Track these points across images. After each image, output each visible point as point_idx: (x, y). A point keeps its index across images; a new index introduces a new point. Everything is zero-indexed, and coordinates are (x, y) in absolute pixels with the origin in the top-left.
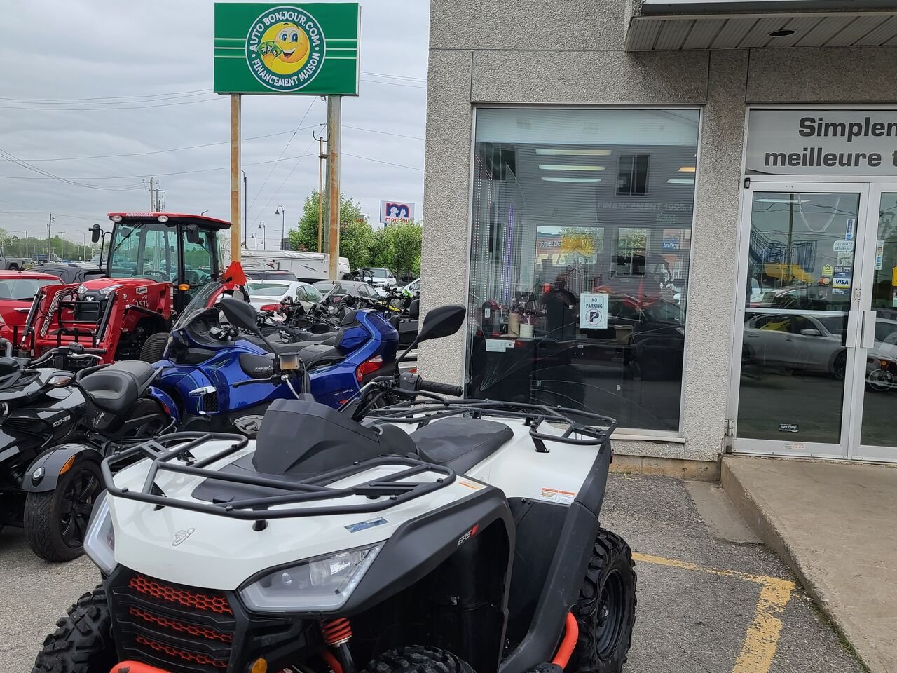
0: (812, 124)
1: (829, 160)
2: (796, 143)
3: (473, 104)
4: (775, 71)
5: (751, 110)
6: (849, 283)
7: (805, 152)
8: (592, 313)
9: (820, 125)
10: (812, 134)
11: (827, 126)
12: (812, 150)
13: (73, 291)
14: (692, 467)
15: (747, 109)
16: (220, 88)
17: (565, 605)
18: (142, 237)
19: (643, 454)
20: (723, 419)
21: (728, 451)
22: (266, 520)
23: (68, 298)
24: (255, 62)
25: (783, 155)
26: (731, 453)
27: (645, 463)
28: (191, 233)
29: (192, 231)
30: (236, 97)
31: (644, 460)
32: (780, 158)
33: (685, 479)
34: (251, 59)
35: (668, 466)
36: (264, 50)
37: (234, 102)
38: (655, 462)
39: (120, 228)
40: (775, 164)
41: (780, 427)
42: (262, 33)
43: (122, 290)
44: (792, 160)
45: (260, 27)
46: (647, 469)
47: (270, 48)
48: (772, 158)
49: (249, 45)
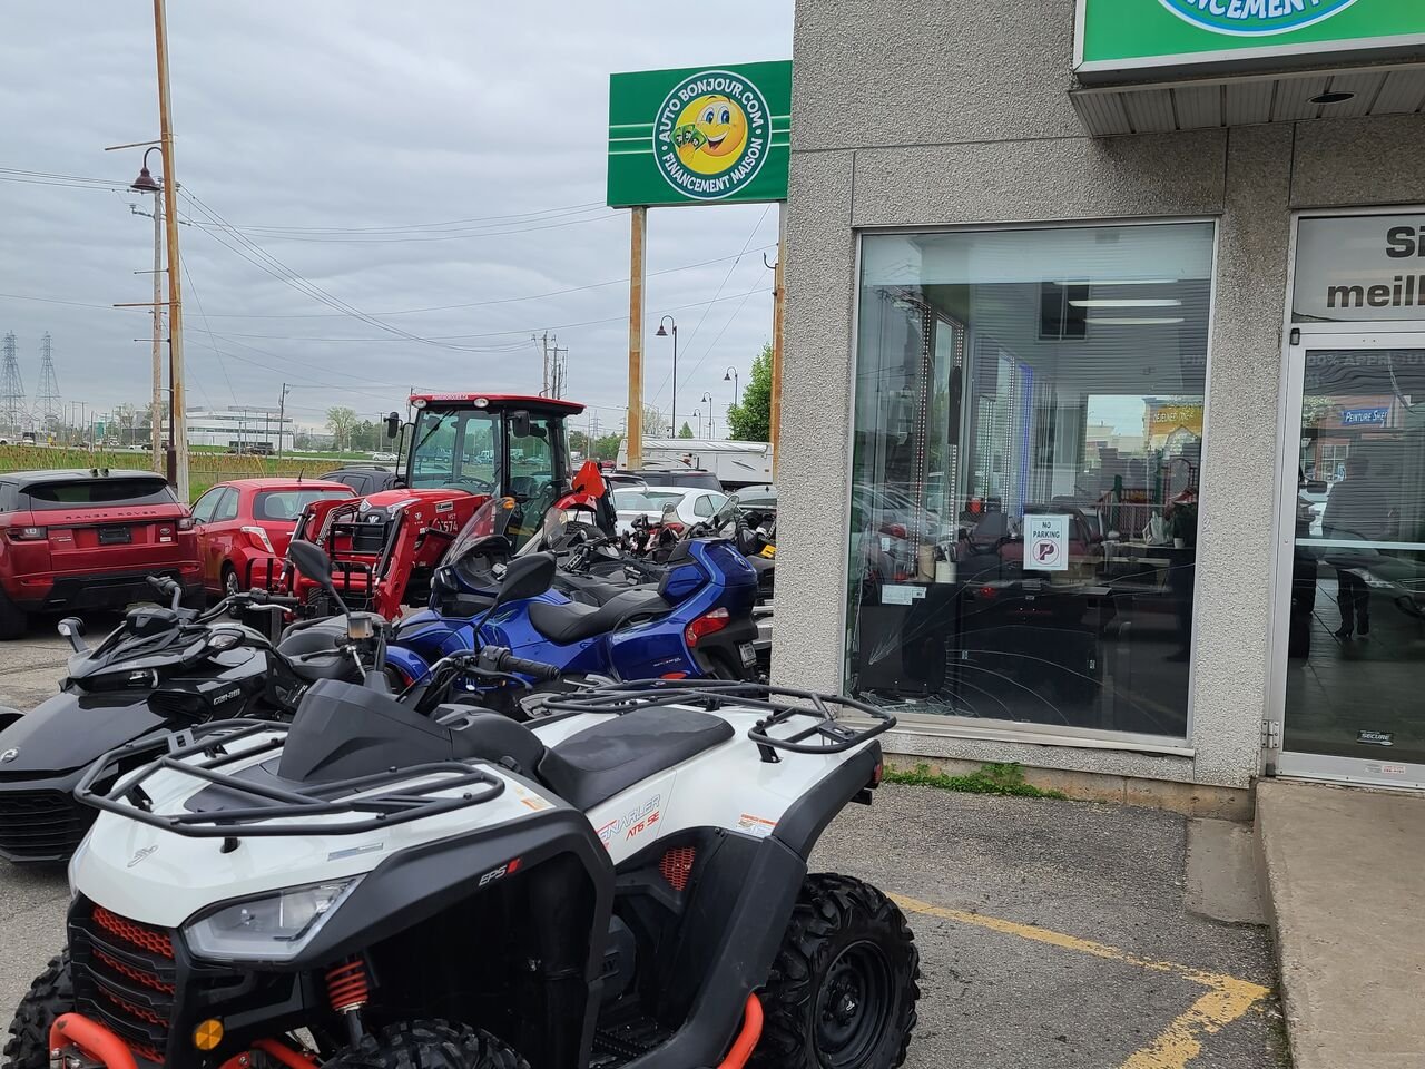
0: (1409, 238)
2: (1387, 272)
3: (856, 230)
4: (1338, 155)
5: (1300, 218)
7: (1398, 283)
8: (1043, 547)
10: (1409, 252)
12: (1411, 279)
13: (352, 507)
14: (1208, 797)
15: (1294, 219)
16: (615, 200)
17: (744, 985)
18: (460, 426)
19: (1125, 773)
20: (1257, 719)
21: (1269, 773)
22: (239, 838)
23: (346, 519)
24: (667, 157)
25: (1359, 290)
26: (1274, 776)
27: (1130, 787)
28: (518, 421)
29: (520, 420)
30: (639, 212)
31: (1129, 782)
32: (1353, 296)
33: (1196, 816)
34: (661, 154)
35: (1168, 794)
36: (680, 139)
37: (635, 219)
38: (1147, 786)
39: (426, 417)
40: (1345, 304)
41: (1360, 735)
42: (677, 114)
43: (414, 508)
44: (1376, 295)
45: (675, 105)
46: (1134, 798)
47: (689, 136)
48: (1339, 297)
49: (659, 132)
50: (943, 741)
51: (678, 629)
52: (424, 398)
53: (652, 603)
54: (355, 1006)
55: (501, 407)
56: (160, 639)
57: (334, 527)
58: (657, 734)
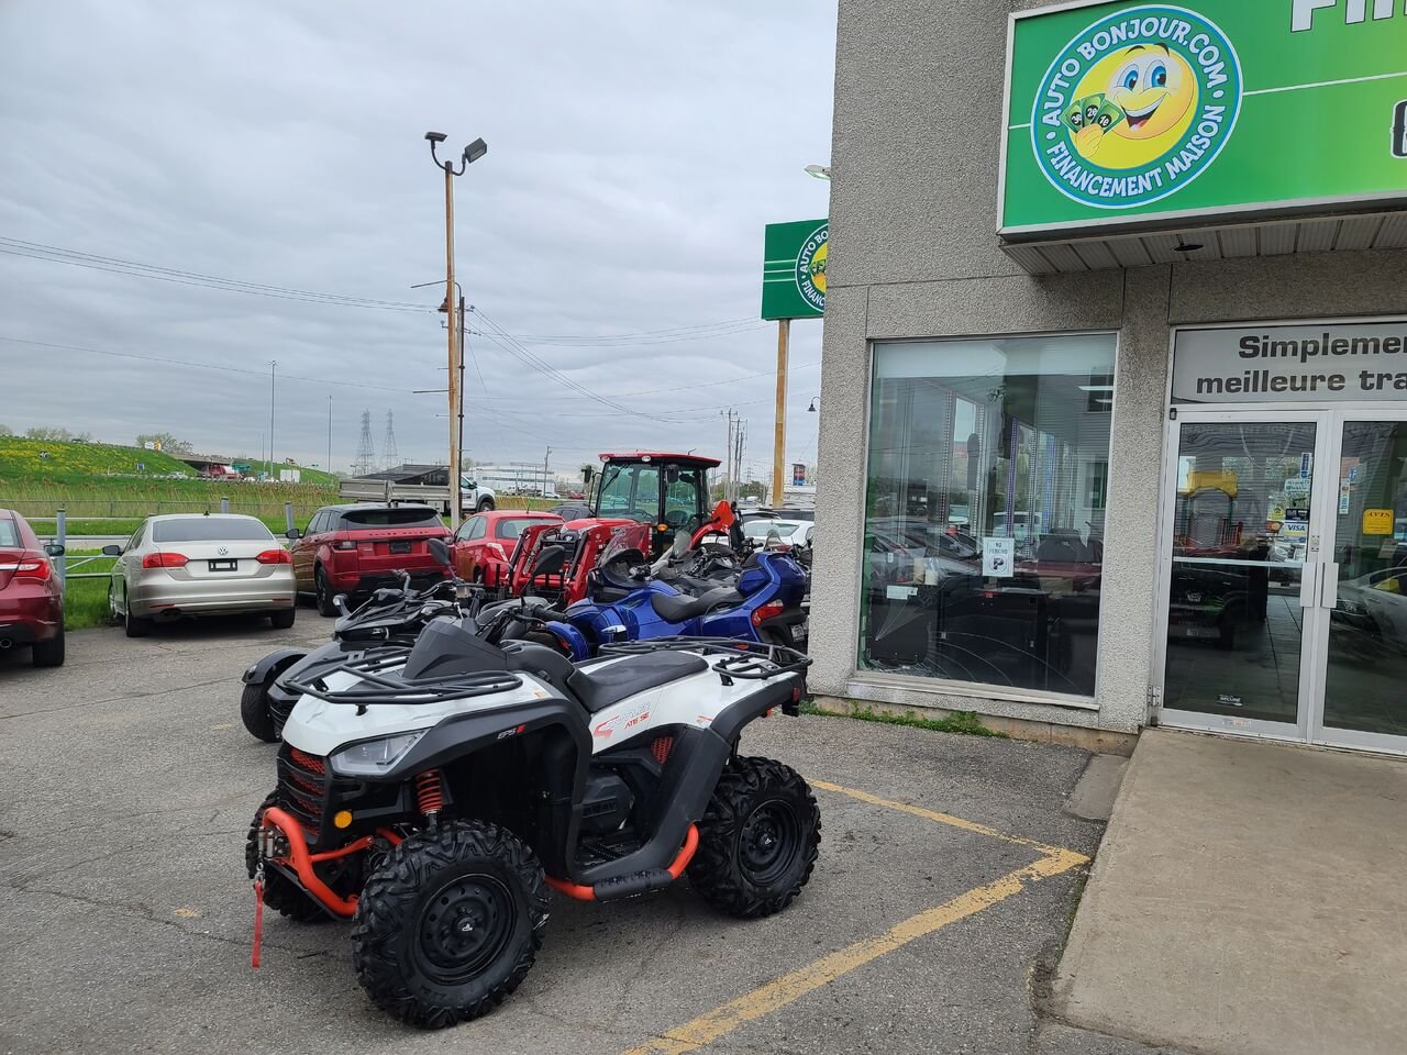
0: (1255, 344)
1: (1277, 384)
2: (1239, 367)
3: (869, 340)
4: (1203, 286)
5: (1177, 331)
6: (1306, 528)
7: (1247, 376)
8: (995, 560)
9: (1265, 345)
10: (1255, 354)
11: (1274, 345)
12: (1256, 373)
13: (556, 530)
14: (1110, 739)
15: (1173, 331)
16: (768, 314)
18: (635, 475)
19: (1050, 720)
20: (1144, 685)
21: (1153, 723)
22: (367, 706)
23: (552, 538)
24: (805, 283)
25: (1219, 381)
26: (1156, 726)
27: (1054, 731)
28: (671, 472)
29: (672, 471)
30: (785, 323)
31: (1053, 727)
32: (1215, 384)
33: (1101, 753)
34: (801, 281)
35: (1081, 736)
36: (815, 270)
37: (781, 328)
38: (1066, 730)
39: (610, 468)
40: (1209, 390)
41: (1219, 698)
42: (813, 252)
43: (595, 531)
44: (1232, 385)
45: (812, 246)
46: (1057, 739)
47: (821, 268)
48: (1205, 385)
49: (800, 266)
50: (924, 695)
51: (747, 613)
52: (608, 456)
53: (732, 595)
54: (433, 811)
55: (659, 462)
56: (392, 608)
57: (542, 543)
58: (655, 665)
